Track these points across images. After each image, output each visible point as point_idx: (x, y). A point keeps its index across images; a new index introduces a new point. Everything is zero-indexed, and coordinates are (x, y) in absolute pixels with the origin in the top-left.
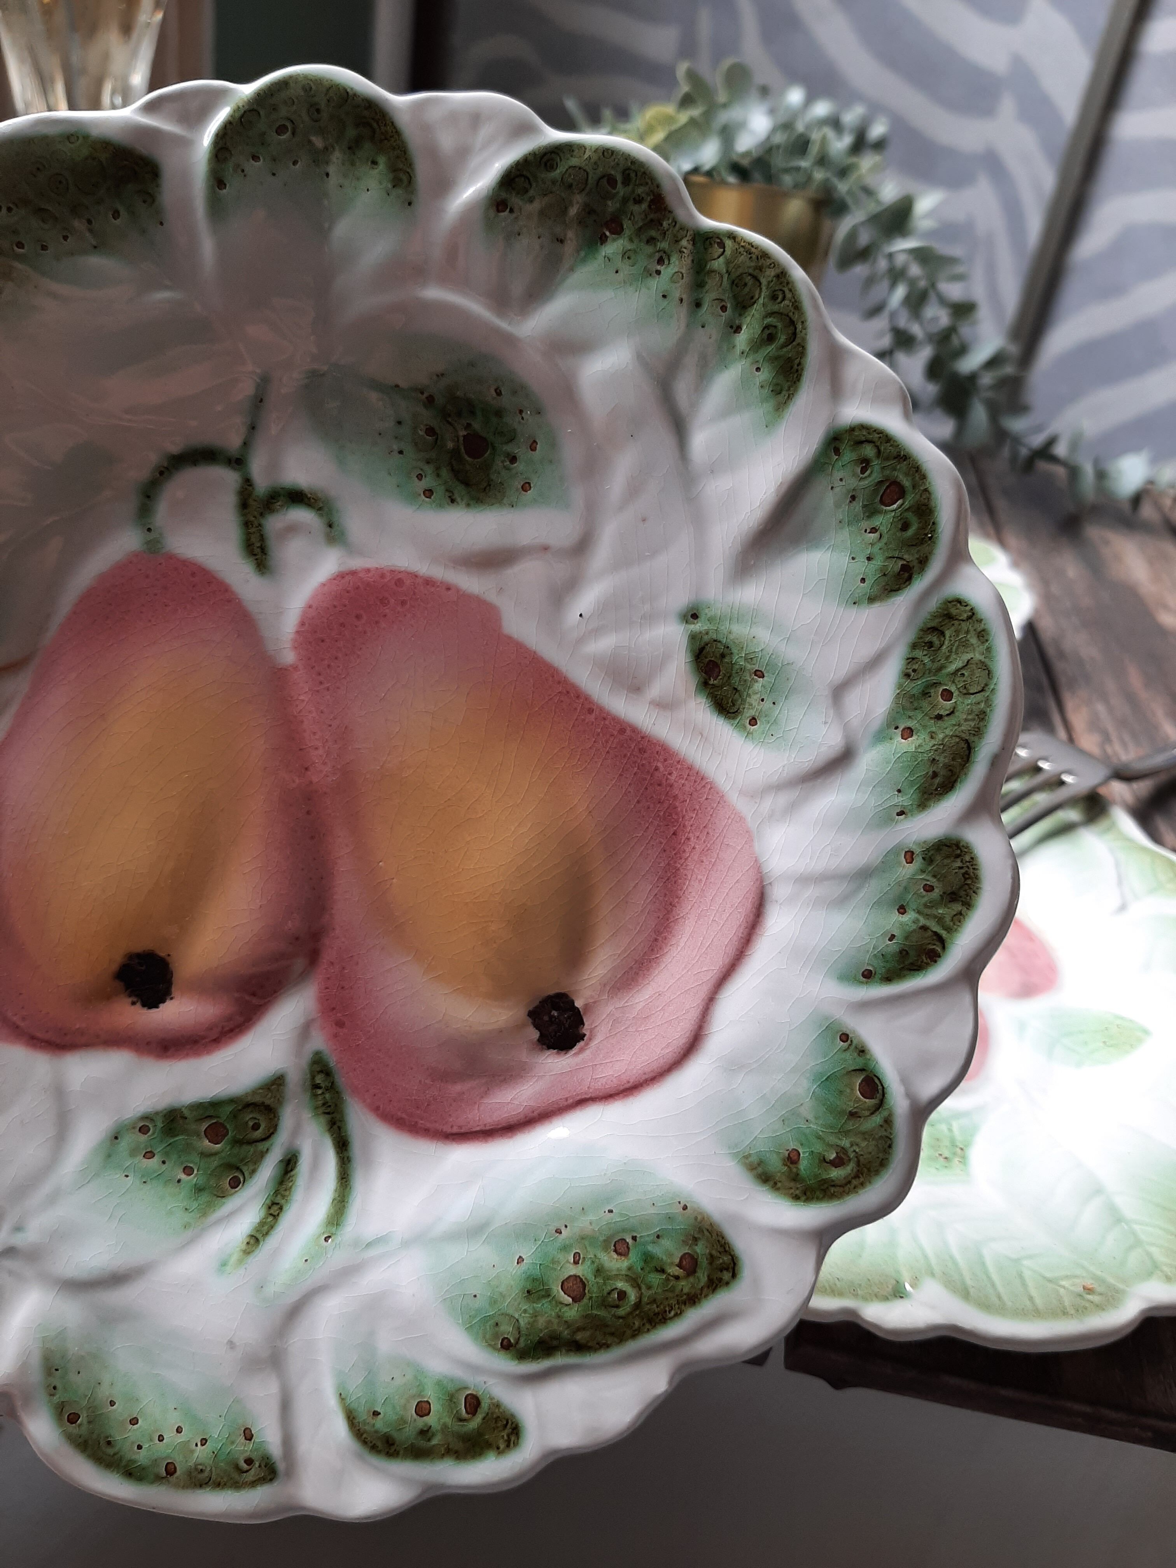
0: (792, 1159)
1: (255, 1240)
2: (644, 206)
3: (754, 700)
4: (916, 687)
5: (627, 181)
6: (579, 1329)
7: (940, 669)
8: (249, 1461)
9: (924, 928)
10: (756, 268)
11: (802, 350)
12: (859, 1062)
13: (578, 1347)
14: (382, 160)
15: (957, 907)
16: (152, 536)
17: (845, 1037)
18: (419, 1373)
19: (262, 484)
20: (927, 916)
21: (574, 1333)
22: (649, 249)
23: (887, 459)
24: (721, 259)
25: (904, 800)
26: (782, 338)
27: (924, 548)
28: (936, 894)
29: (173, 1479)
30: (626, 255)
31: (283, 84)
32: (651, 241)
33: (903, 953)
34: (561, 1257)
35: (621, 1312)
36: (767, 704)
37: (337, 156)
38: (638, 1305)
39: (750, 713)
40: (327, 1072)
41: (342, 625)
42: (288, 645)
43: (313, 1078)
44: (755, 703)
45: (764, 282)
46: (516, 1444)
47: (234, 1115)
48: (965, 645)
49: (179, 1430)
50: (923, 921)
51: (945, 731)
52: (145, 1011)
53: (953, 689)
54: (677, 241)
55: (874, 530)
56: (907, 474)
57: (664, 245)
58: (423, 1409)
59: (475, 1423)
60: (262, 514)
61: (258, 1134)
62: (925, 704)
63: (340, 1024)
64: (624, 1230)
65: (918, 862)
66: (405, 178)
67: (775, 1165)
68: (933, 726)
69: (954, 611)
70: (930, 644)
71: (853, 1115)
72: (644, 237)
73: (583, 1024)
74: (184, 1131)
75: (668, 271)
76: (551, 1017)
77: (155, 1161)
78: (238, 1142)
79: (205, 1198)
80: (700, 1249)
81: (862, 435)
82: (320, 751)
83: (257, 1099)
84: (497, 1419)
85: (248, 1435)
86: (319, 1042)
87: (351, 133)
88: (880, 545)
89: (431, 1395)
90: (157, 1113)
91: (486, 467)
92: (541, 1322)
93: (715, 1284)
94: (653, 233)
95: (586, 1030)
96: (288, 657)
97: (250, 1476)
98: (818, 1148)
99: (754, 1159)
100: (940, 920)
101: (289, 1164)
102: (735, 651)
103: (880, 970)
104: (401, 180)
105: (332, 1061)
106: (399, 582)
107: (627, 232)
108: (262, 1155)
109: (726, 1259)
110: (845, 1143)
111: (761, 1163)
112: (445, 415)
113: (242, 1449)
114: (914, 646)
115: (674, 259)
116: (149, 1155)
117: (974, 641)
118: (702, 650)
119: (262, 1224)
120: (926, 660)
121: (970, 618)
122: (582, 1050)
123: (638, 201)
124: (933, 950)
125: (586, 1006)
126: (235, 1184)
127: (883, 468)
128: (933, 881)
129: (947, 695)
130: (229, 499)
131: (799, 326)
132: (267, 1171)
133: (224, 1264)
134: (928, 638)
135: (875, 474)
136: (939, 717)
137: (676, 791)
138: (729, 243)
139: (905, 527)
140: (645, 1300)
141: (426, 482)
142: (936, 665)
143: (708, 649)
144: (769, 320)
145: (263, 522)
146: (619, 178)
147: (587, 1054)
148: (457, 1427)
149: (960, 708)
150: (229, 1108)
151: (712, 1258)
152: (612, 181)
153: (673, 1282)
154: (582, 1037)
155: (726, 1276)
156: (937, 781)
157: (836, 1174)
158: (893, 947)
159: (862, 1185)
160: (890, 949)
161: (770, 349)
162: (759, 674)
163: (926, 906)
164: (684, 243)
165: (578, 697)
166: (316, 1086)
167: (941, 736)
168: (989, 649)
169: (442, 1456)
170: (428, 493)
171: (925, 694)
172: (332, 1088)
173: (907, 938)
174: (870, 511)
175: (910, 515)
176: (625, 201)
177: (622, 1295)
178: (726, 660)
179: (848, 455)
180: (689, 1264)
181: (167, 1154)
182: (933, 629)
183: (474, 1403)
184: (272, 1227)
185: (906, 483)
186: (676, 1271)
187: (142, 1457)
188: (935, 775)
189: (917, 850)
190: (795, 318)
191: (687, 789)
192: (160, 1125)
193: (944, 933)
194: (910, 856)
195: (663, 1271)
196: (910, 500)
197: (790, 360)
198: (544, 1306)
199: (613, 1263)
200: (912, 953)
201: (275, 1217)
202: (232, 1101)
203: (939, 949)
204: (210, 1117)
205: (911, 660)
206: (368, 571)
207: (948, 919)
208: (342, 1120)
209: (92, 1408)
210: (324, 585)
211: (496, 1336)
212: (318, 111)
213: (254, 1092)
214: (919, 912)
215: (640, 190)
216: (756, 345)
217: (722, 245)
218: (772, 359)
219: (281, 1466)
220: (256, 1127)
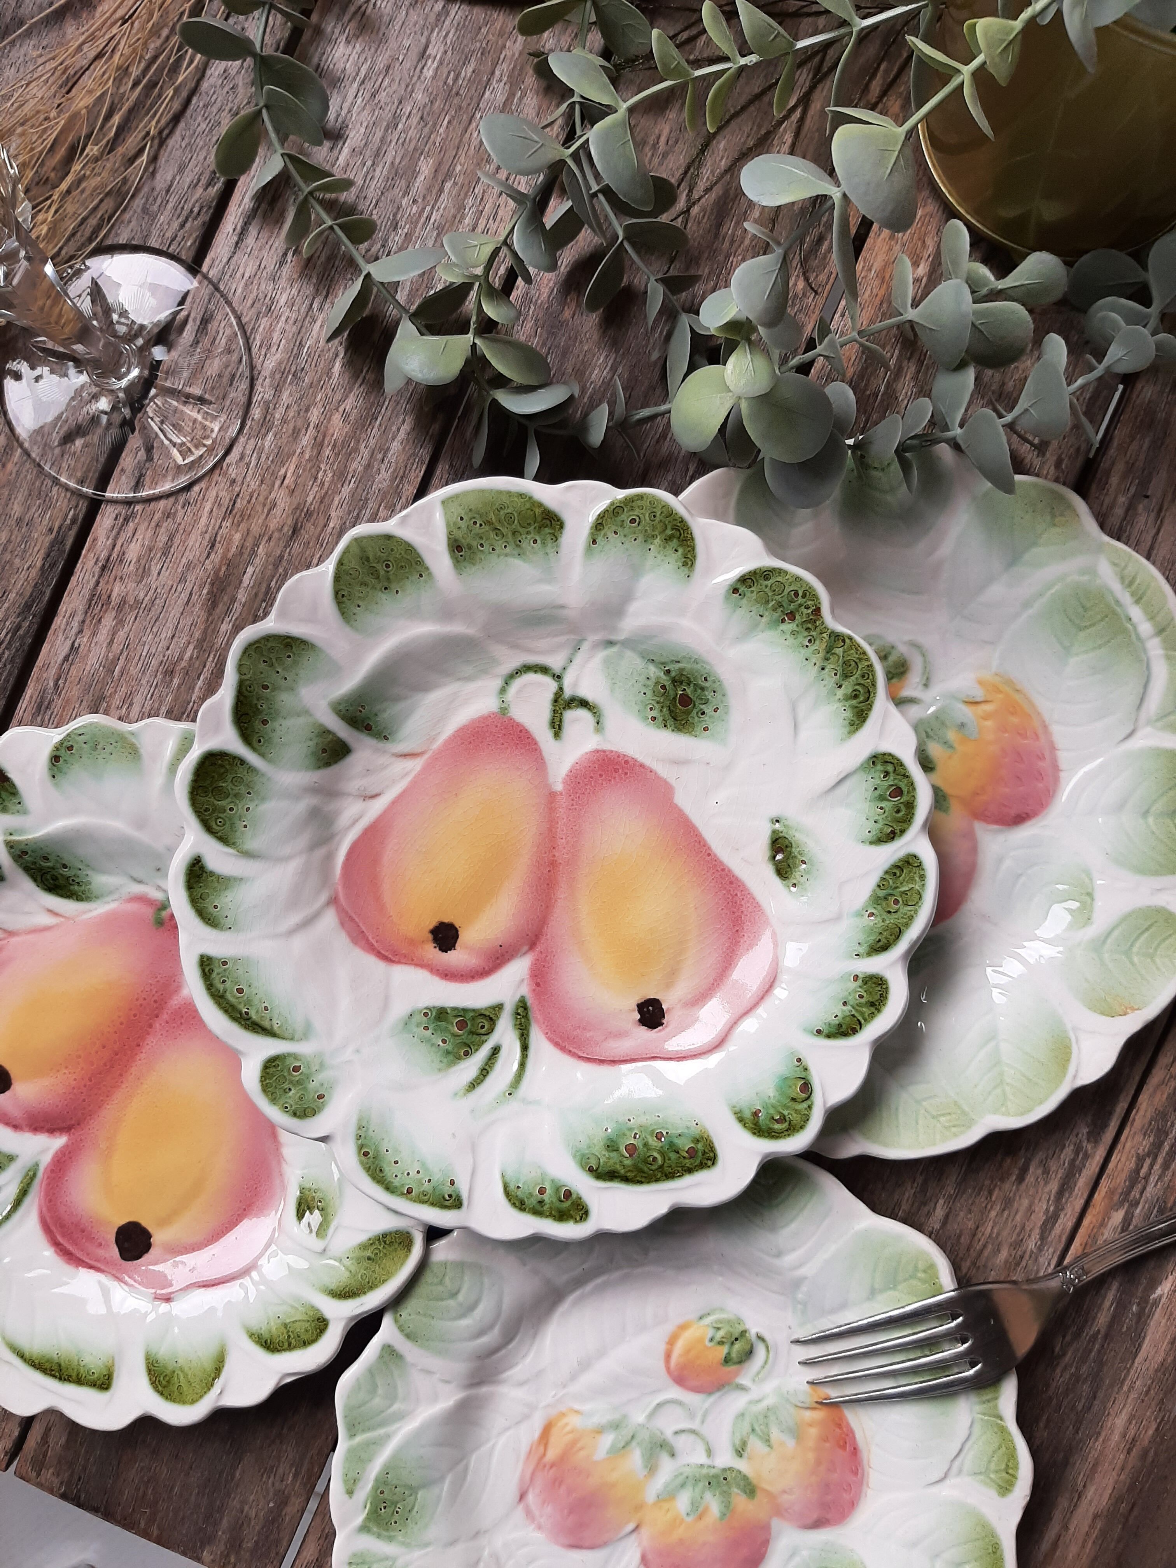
0: (756, 1114)
1: (473, 1085)
2: (810, 611)
3: (797, 875)
4: (882, 893)
5: (804, 596)
6: (629, 1171)
7: (896, 888)
8: (450, 1196)
9: (853, 1016)
10: (858, 658)
11: (870, 708)
12: (803, 1075)
13: (626, 1180)
14: (680, 550)
15: (873, 1009)
16: (504, 705)
17: (799, 1060)
18: (544, 1175)
19: (568, 693)
20: (857, 1010)
21: (626, 1172)
22: (806, 634)
23: (898, 775)
24: (841, 649)
25: (862, 950)
26: (862, 699)
27: (905, 825)
28: (863, 1001)
29: (409, 1196)
30: (793, 633)
31: (641, 497)
32: (808, 629)
33: (840, 1025)
34: (628, 1133)
35: (653, 1167)
36: (802, 880)
37: (657, 541)
38: (661, 1167)
39: (795, 881)
40: (525, 1008)
41: (591, 777)
42: (560, 780)
43: (517, 1009)
44: (797, 877)
45: (860, 667)
46: (585, 1220)
47: (473, 1018)
48: (912, 879)
49: (418, 1172)
50: (854, 1012)
51: (891, 920)
52: (440, 952)
53: (900, 900)
54: (821, 633)
55: (881, 808)
56: (906, 785)
57: (814, 634)
58: (542, 1191)
59: (567, 1204)
60: (564, 708)
61: (483, 1031)
62: (884, 904)
63: (538, 985)
64: (663, 1128)
65: (860, 982)
66: (690, 563)
67: (748, 1114)
68: (885, 915)
69: (911, 861)
70: (895, 874)
71: (793, 1099)
72: (805, 627)
73: (664, 1017)
74: (445, 1020)
75: (812, 648)
76: (649, 1010)
77: (429, 1032)
78: (472, 1033)
79: (451, 1057)
80: (700, 1146)
81: (889, 759)
82: (563, 841)
83: (487, 1013)
84: (578, 1205)
85: (452, 1183)
86: (525, 990)
87: (669, 532)
88: (884, 816)
89: (547, 1186)
90: (434, 1007)
91: (689, 713)
92: (612, 1162)
93: (702, 1166)
94: (810, 626)
95: (664, 1021)
96: (559, 787)
97: (447, 1203)
98: (772, 1111)
99: (737, 1109)
100: (862, 1014)
101: (496, 1050)
102: (794, 845)
103: (826, 1032)
104: (687, 564)
105: (529, 1002)
106: (627, 762)
107: (797, 622)
108: (483, 1042)
109: (712, 1155)
110: (786, 1112)
111: (741, 1111)
112: (674, 681)
113: (447, 1190)
114: (886, 872)
115: (817, 642)
116: (426, 1028)
117: (917, 879)
118: (777, 840)
119: (477, 1078)
120: (891, 881)
121: (918, 866)
122: (660, 1031)
123: (807, 608)
124: (855, 1028)
125: (668, 1009)
126: (467, 1054)
127: (895, 779)
128: (865, 994)
129: (896, 902)
130: (550, 696)
131: (872, 695)
132: (484, 1052)
133: (456, 1094)
134: (895, 870)
135: (891, 780)
136: (889, 912)
137: (743, 909)
138: (847, 641)
139: (898, 811)
140: (666, 1165)
141: (654, 713)
142: (895, 885)
143: (780, 840)
144: (857, 687)
145: (564, 712)
146: (800, 594)
147: (663, 1033)
148: (558, 1204)
149: (901, 910)
150: (472, 1014)
151: (704, 1153)
152: (796, 594)
153: (682, 1159)
154: (662, 1024)
155: (710, 1163)
156: (881, 944)
157: (777, 1126)
158: (836, 1021)
159: (789, 1135)
160: (833, 1022)
161: (854, 702)
162: (804, 862)
163: (857, 1005)
164: (825, 635)
165: (704, 846)
166: (518, 1014)
167: (888, 922)
168: (923, 885)
169: (547, 1217)
170: (654, 719)
171: (886, 898)
172: (526, 1017)
173: (843, 1018)
174: (881, 798)
175: (902, 807)
176: (800, 605)
177: (655, 1159)
178: (789, 849)
179: (879, 767)
180: (692, 1152)
181: (435, 1030)
182: (898, 867)
183: (568, 1194)
184: (482, 1081)
185: (905, 790)
186: (686, 1155)
187: (396, 1182)
188: (879, 941)
189: (860, 976)
190: (871, 690)
191: (750, 909)
192: (434, 1014)
193: (863, 1022)
194: (856, 978)
195: (678, 1153)
196: (904, 799)
197: (862, 711)
198: (614, 1155)
199: (653, 1142)
200: (844, 1026)
201: (485, 1076)
202: (474, 1010)
203: (858, 1028)
204: (461, 1016)
205: (883, 879)
206: (612, 751)
207: (867, 1014)
208: (528, 1035)
209: (377, 1151)
210: (587, 753)
211: (587, 1163)
212: (655, 516)
213: (486, 1009)
214: (853, 1008)
215: (809, 603)
216: (847, 698)
217: (844, 641)
218: (854, 707)
219: (465, 1203)
220: (483, 1027)
